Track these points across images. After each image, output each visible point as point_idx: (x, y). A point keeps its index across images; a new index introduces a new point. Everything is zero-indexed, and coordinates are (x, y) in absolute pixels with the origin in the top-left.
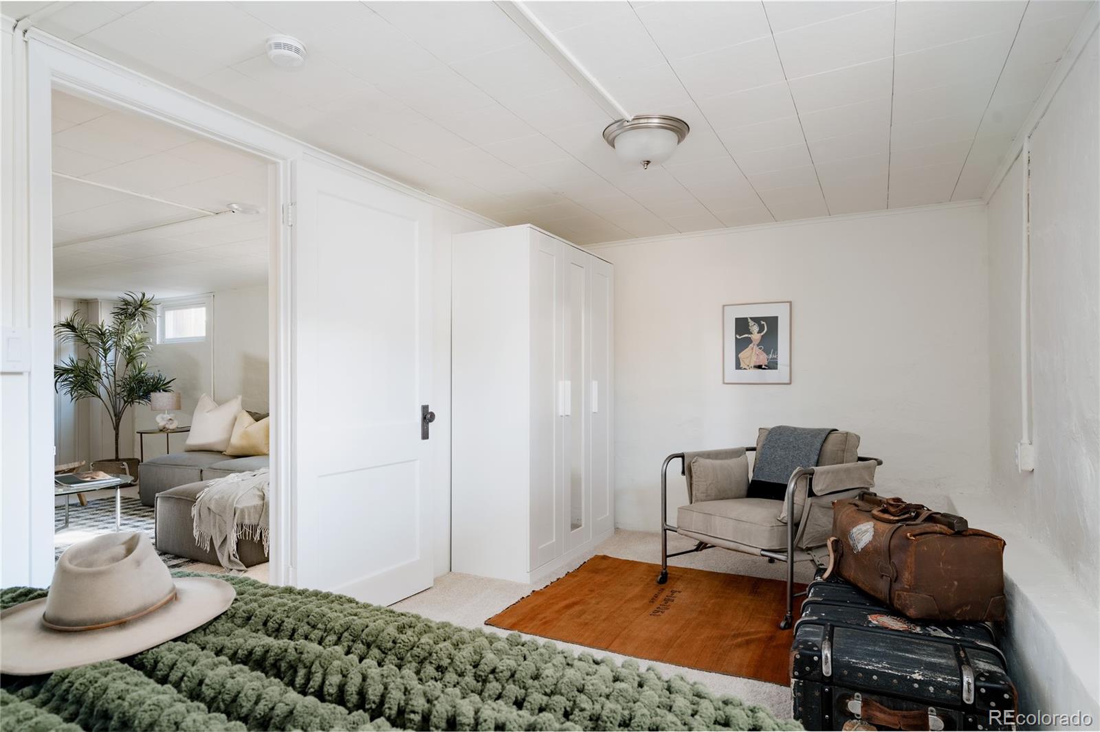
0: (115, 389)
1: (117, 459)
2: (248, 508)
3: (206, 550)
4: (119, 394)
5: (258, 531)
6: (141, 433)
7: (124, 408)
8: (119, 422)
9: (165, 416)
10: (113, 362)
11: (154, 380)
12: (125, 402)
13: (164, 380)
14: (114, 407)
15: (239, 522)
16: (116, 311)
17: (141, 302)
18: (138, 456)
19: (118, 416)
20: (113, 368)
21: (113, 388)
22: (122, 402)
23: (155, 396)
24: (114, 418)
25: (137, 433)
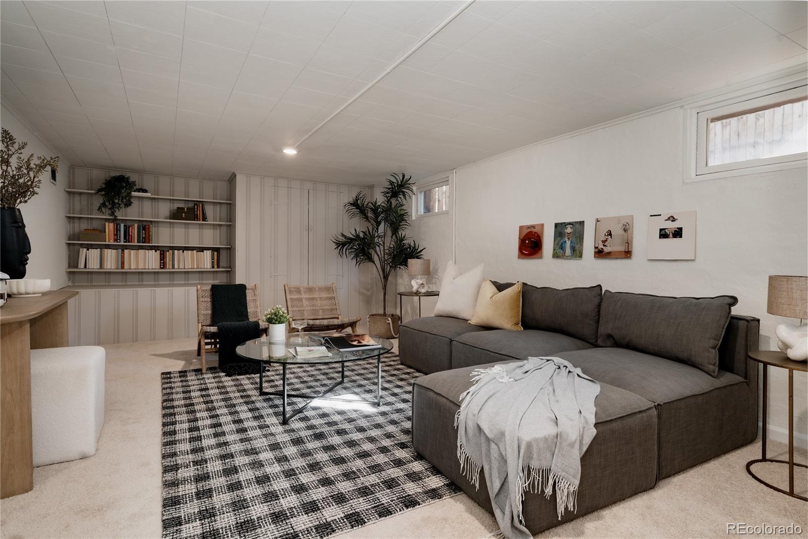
0: (384, 256)
1: (385, 315)
2: (536, 440)
3: (474, 485)
4: (386, 261)
5: (551, 482)
6: (401, 295)
7: (390, 271)
8: (386, 283)
9: (418, 281)
10: (383, 234)
11: (410, 249)
12: (390, 268)
13: (417, 249)
14: (383, 270)
15: (526, 464)
16: (386, 190)
17: (401, 182)
18: (398, 313)
19: (386, 277)
20: (383, 238)
21: (383, 256)
22: (389, 267)
23: (411, 262)
24: (383, 280)
25: (398, 294)
